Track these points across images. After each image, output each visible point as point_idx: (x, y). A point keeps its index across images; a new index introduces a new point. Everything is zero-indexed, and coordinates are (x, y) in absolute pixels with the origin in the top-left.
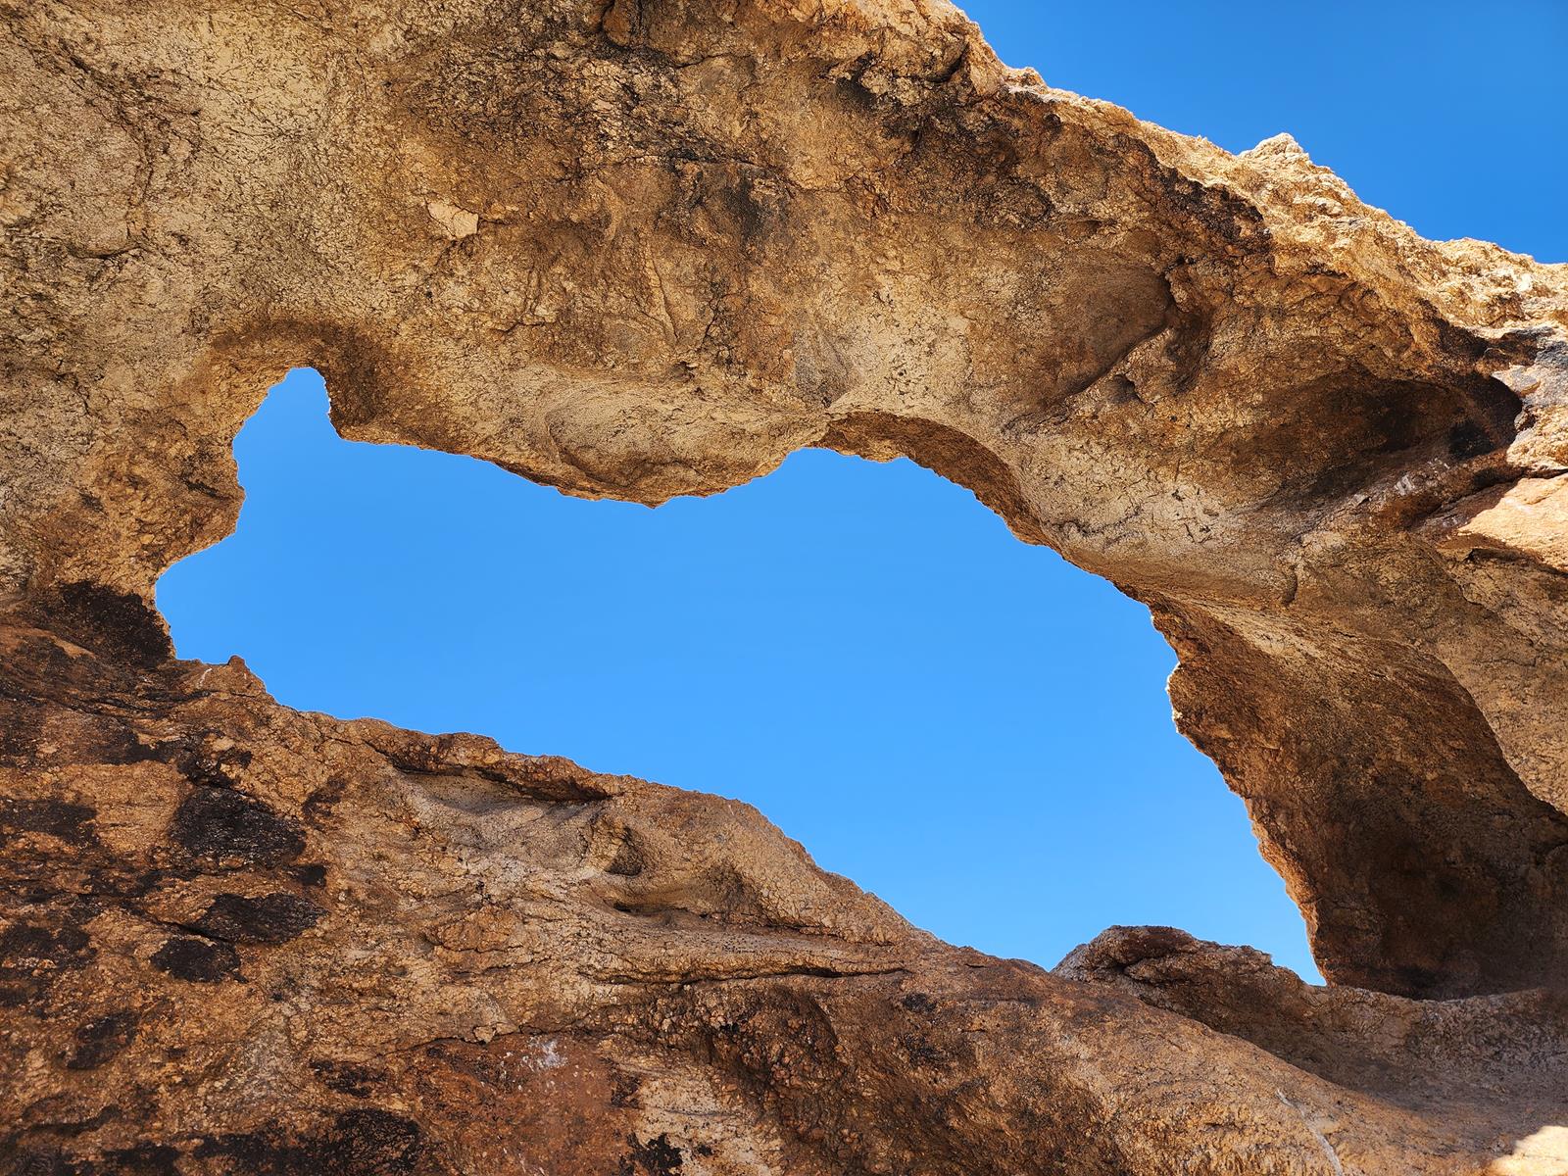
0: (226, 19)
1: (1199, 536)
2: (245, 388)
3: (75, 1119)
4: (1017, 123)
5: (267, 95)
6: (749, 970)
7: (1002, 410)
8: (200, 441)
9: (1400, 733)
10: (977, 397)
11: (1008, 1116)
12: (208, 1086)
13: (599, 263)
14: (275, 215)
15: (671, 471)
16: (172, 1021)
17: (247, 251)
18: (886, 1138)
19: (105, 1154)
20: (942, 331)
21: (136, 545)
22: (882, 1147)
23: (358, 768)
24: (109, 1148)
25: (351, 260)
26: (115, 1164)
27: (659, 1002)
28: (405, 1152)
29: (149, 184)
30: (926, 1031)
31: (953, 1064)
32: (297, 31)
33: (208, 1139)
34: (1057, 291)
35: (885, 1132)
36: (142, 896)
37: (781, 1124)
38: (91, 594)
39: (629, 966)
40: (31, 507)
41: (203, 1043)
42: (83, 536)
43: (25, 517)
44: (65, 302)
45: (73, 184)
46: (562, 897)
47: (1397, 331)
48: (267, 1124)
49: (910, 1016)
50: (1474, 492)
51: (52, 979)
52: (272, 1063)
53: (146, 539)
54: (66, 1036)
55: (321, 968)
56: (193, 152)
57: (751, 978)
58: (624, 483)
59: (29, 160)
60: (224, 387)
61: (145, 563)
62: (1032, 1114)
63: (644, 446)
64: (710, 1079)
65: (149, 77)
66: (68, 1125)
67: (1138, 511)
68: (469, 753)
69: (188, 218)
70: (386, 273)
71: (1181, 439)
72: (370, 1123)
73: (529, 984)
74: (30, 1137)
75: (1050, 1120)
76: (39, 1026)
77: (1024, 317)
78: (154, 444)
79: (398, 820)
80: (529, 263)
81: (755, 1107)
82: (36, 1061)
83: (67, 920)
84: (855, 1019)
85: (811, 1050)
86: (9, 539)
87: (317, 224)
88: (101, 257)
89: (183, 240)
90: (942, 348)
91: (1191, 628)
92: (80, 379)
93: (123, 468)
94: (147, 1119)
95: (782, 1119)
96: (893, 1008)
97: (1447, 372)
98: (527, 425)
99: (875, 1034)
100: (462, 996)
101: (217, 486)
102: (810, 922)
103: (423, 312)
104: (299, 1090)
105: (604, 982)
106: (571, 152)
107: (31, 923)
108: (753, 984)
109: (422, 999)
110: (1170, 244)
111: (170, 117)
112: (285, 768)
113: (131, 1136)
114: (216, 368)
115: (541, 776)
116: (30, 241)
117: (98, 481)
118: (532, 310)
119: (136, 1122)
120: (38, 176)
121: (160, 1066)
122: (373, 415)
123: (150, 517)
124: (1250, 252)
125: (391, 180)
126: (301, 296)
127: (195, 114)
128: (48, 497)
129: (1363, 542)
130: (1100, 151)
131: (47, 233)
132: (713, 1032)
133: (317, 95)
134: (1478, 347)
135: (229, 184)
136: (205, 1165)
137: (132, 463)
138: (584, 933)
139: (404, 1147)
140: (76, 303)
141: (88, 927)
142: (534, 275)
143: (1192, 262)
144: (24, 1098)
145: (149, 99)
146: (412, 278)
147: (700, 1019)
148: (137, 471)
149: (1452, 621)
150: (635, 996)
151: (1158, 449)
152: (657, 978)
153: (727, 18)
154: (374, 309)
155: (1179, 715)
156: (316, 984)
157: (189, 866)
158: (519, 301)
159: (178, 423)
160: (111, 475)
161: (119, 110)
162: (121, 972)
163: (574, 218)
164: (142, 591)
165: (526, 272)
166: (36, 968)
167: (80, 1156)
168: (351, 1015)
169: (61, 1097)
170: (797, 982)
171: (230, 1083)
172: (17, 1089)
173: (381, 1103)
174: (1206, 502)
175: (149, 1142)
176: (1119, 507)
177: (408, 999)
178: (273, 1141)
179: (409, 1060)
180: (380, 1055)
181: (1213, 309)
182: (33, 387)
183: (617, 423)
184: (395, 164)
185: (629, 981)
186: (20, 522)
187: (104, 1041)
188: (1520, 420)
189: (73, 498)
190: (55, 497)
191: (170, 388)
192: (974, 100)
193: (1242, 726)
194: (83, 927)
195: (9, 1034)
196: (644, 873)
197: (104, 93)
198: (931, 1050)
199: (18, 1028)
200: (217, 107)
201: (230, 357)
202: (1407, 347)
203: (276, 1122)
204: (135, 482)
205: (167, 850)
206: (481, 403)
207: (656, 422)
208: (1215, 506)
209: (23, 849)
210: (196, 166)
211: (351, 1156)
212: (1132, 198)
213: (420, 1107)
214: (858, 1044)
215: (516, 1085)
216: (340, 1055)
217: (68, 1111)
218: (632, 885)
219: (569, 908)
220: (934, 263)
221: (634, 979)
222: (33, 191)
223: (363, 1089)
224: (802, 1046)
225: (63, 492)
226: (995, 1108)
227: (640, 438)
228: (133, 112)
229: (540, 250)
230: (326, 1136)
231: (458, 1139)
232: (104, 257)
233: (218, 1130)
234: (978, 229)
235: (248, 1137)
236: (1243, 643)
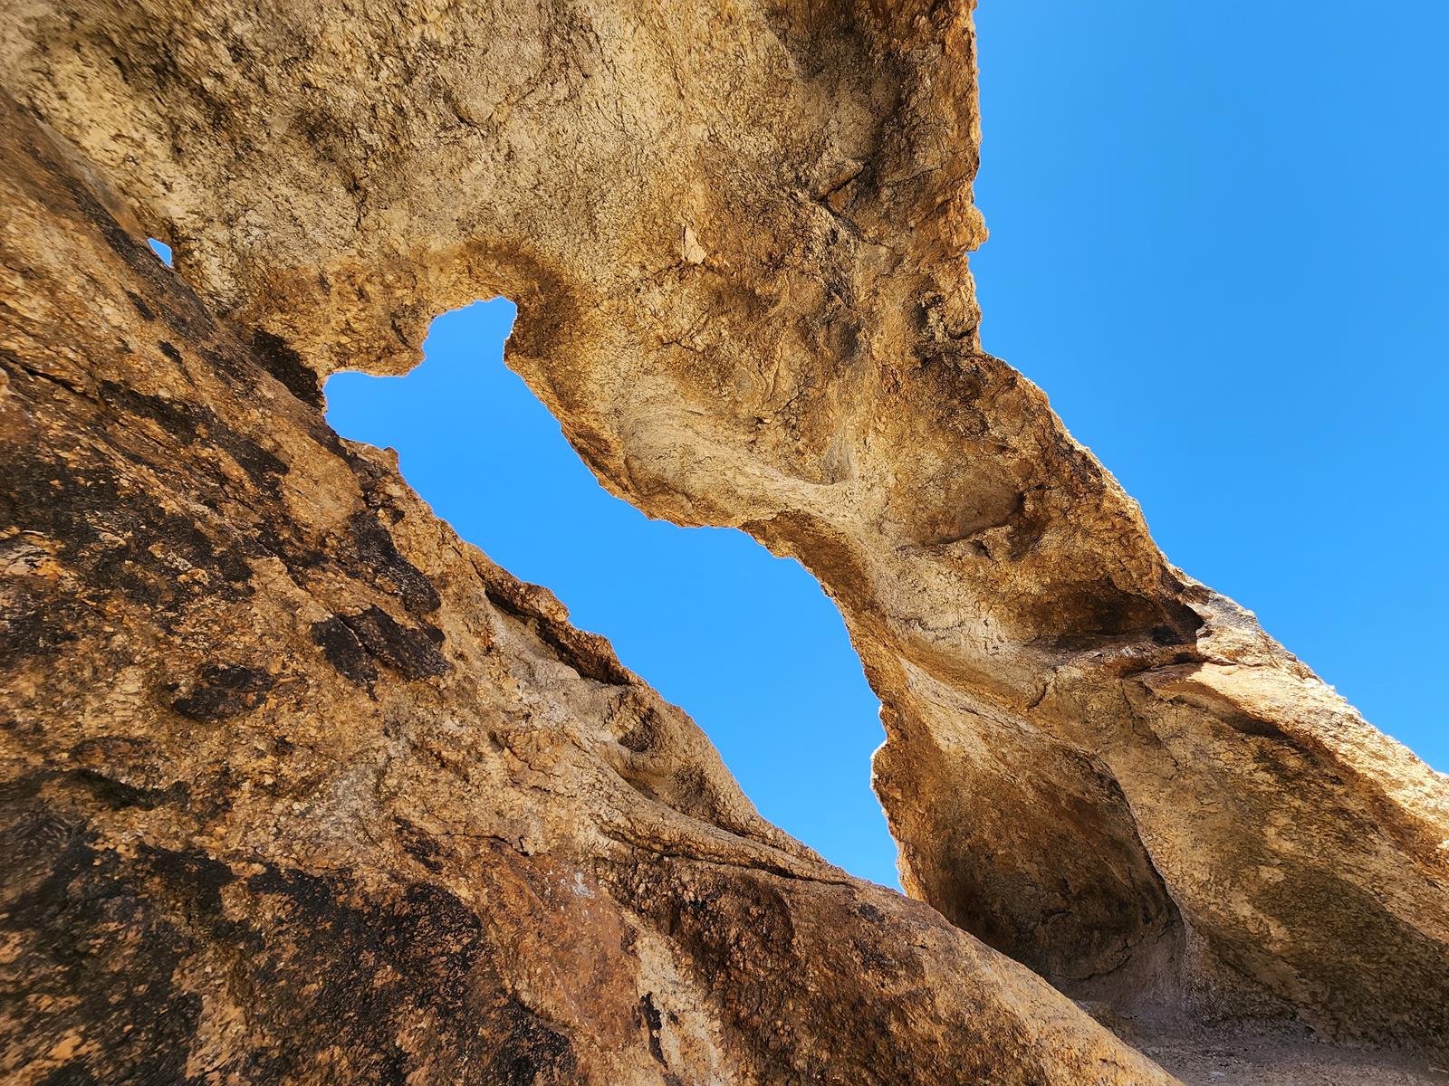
0: (644, 36)
1: (991, 651)
2: (464, 288)
3: (138, 782)
4: (990, 376)
5: (630, 99)
6: (720, 856)
7: (899, 538)
8: (419, 301)
9: (993, 821)
10: (887, 525)
11: (943, 1028)
12: (287, 804)
13: (752, 328)
14: (585, 176)
15: (680, 497)
16: (299, 706)
17: (541, 193)
18: (812, 1035)
19: (142, 848)
20: (883, 478)
21: (335, 338)
22: (806, 1043)
23: (460, 578)
24: (150, 842)
25: (612, 235)
26: (148, 866)
27: (640, 866)
28: (466, 948)
29: (524, 97)
30: (877, 939)
31: (900, 973)
32: (668, 81)
33: (272, 868)
34: (959, 479)
35: (812, 1028)
36: (306, 567)
37: (724, 1006)
38: (280, 350)
39: (629, 825)
40: (276, 256)
41: (311, 748)
42: (304, 303)
43: (263, 258)
44: (414, 128)
45: (485, 51)
46: (588, 749)
47: (1144, 563)
48: (340, 871)
49: (864, 923)
50: (1174, 664)
51: (197, 595)
52: (353, 804)
53: (344, 340)
54: (185, 668)
55: (423, 723)
56: (565, 99)
57: (720, 863)
58: (645, 493)
59: (475, 7)
60: (454, 277)
61: (332, 355)
62: (966, 1029)
63: (669, 475)
64: (672, 949)
65: (581, 27)
66: (126, 787)
67: (961, 624)
68: (549, 604)
69: (528, 141)
70: (625, 258)
71: (1004, 588)
72: (441, 902)
73: (563, 813)
74: (62, 786)
75: (980, 1037)
76: (158, 640)
77: (932, 489)
78: (391, 278)
79: (478, 634)
80: (706, 308)
81: (705, 985)
82: (131, 682)
83: (236, 544)
84: (811, 917)
85: (765, 941)
86: (236, 271)
87: (609, 197)
88: (459, 118)
89: (510, 156)
90: (876, 490)
91: (903, 723)
92: (368, 199)
93: (360, 279)
94: (212, 818)
95: (725, 1002)
96: (849, 912)
97: (1162, 596)
98: (622, 419)
99: (830, 933)
100: (519, 802)
101: (409, 339)
102: (756, 831)
103: (626, 300)
104: (373, 843)
105: (606, 834)
106: (782, 250)
107: (198, 524)
108: (722, 869)
109: (490, 791)
110: (1041, 475)
111: (572, 64)
112: (419, 543)
113: (183, 834)
114: (457, 261)
115: (590, 647)
116: (428, 64)
117: (338, 274)
118: (692, 337)
119: (199, 818)
120: (471, 25)
121: (261, 755)
122: (538, 355)
123: (356, 325)
124: (1090, 492)
125: (675, 198)
126: (553, 245)
127: (586, 76)
128: (295, 258)
129: (1093, 679)
130: (1027, 409)
131: (443, 70)
132: (683, 905)
133: (656, 125)
134: (1179, 588)
135: (569, 138)
136: (257, 902)
137: (368, 280)
138: (598, 786)
139: (465, 941)
140: (422, 134)
141: (254, 563)
142: (706, 316)
143: (1049, 488)
144: (91, 724)
145: (570, 41)
146: (635, 273)
147: (675, 891)
148: (368, 288)
149: (1121, 743)
150: (623, 855)
151: (989, 590)
152: (646, 843)
153: (912, 224)
154: (595, 281)
155: (876, 776)
156: (413, 737)
157: (352, 567)
158: (687, 327)
159: (414, 277)
160: (349, 277)
161: (550, 31)
162: (274, 625)
163: (758, 291)
164: (320, 374)
165: (700, 313)
166: (185, 573)
167: (107, 840)
168: (435, 781)
169: (139, 744)
170: (761, 875)
171: (309, 810)
172: (88, 708)
173: (450, 884)
174: (1000, 632)
175: (202, 851)
176: (950, 618)
177: (478, 787)
178: (341, 894)
179: (475, 847)
180: (448, 833)
181: (1050, 519)
182: (328, 181)
183: (664, 451)
184: (683, 191)
185: (624, 839)
186: (258, 261)
187: (230, 692)
188: (1199, 632)
189: (314, 272)
190: (299, 261)
191: (425, 250)
192: (970, 355)
193: (909, 793)
194: (249, 560)
195: (114, 634)
196: (649, 752)
197: (550, 11)
198: (882, 956)
199: (128, 631)
200: (602, 82)
201: (471, 260)
202: (1147, 575)
203: (351, 871)
204: (361, 294)
205: (340, 541)
206: (606, 388)
207: (689, 460)
208: (1003, 636)
209: (206, 460)
210: (561, 110)
211: (412, 937)
212: (1033, 441)
213: (484, 900)
214: (811, 941)
215: (559, 906)
216: (415, 818)
217: (135, 767)
218: (634, 759)
219: (592, 759)
220: (901, 437)
221: (626, 840)
222: (459, 32)
223: (436, 863)
224: (756, 934)
225: (308, 262)
226: (936, 1019)
227: (670, 468)
228: (556, 40)
229: (718, 302)
230: (393, 905)
231: (516, 947)
232: (462, 120)
233: (284, 861)
234: (936, 427)
235: (318, 880)
236: (930, 739)
